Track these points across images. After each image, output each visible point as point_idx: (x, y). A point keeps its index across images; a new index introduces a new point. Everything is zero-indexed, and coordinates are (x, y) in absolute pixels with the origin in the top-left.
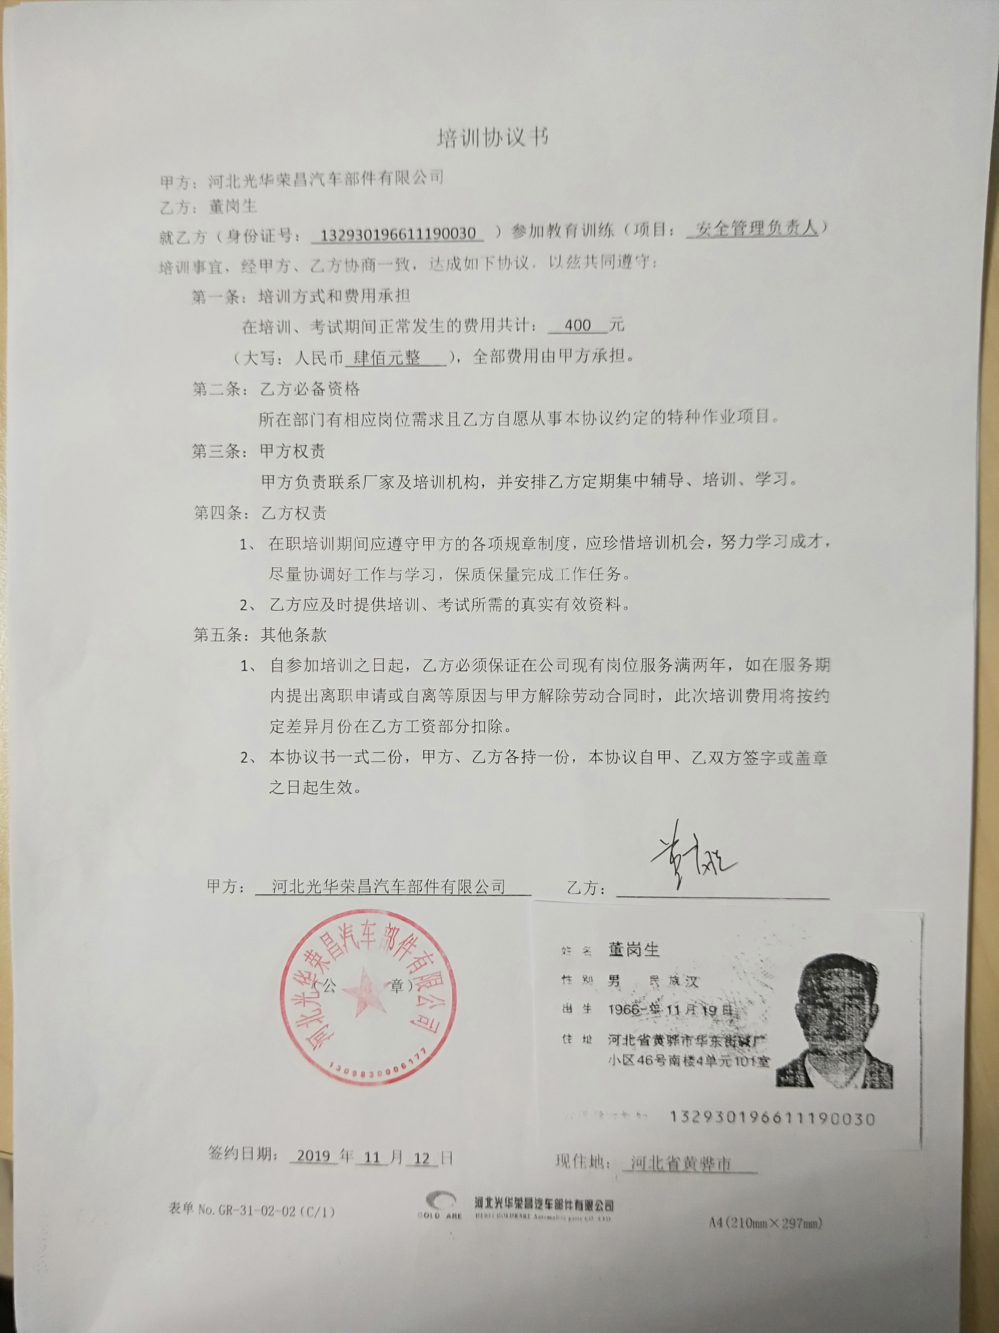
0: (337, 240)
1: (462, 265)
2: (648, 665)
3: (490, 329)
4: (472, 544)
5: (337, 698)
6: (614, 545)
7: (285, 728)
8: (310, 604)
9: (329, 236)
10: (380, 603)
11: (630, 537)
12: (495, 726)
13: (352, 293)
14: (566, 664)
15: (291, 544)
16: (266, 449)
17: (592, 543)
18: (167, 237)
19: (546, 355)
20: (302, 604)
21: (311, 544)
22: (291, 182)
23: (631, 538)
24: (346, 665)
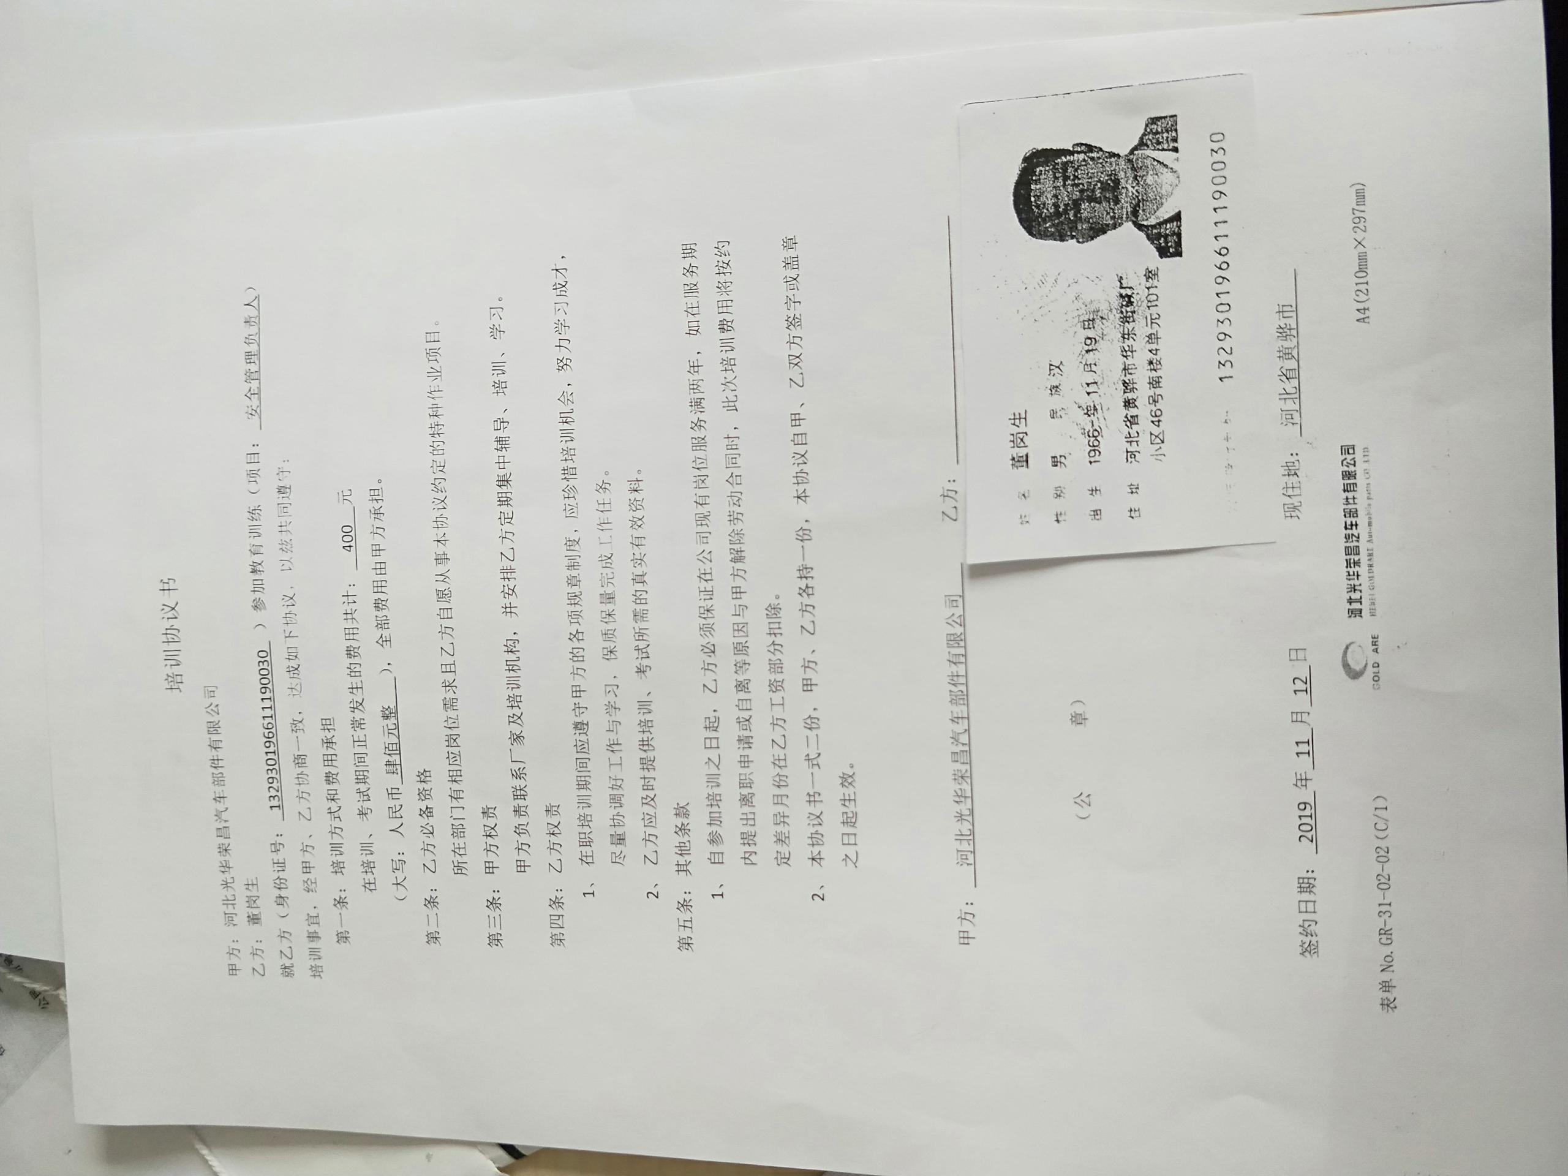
0: (279, 794)
1: (294, 664)
2: (699, 444)
3: (355, 631)
4: (576, 644)
5: (749, 790)
6: (572, 487)
7: (784, 849)
8: (649, 821)
9: (275, 803)
10: (645, 743)
11: (563, 472)
12: (773, 611)
13: (329, 778)
14: (703, 535)
15: (586, 842)
16: (490, 868)
17: (571, 512)
18: (286, 970)
19: (378, 571)
20: (650, 831)
21: (585, 821)
22: (226, 842)
23: (564, 470)
24: (713, 780)
